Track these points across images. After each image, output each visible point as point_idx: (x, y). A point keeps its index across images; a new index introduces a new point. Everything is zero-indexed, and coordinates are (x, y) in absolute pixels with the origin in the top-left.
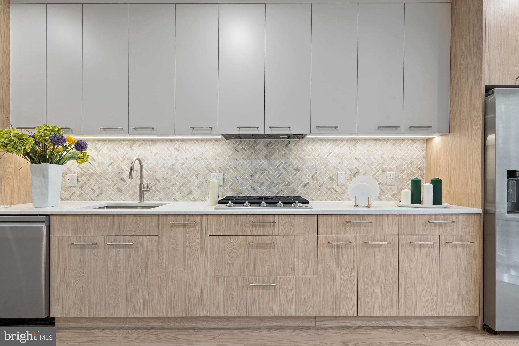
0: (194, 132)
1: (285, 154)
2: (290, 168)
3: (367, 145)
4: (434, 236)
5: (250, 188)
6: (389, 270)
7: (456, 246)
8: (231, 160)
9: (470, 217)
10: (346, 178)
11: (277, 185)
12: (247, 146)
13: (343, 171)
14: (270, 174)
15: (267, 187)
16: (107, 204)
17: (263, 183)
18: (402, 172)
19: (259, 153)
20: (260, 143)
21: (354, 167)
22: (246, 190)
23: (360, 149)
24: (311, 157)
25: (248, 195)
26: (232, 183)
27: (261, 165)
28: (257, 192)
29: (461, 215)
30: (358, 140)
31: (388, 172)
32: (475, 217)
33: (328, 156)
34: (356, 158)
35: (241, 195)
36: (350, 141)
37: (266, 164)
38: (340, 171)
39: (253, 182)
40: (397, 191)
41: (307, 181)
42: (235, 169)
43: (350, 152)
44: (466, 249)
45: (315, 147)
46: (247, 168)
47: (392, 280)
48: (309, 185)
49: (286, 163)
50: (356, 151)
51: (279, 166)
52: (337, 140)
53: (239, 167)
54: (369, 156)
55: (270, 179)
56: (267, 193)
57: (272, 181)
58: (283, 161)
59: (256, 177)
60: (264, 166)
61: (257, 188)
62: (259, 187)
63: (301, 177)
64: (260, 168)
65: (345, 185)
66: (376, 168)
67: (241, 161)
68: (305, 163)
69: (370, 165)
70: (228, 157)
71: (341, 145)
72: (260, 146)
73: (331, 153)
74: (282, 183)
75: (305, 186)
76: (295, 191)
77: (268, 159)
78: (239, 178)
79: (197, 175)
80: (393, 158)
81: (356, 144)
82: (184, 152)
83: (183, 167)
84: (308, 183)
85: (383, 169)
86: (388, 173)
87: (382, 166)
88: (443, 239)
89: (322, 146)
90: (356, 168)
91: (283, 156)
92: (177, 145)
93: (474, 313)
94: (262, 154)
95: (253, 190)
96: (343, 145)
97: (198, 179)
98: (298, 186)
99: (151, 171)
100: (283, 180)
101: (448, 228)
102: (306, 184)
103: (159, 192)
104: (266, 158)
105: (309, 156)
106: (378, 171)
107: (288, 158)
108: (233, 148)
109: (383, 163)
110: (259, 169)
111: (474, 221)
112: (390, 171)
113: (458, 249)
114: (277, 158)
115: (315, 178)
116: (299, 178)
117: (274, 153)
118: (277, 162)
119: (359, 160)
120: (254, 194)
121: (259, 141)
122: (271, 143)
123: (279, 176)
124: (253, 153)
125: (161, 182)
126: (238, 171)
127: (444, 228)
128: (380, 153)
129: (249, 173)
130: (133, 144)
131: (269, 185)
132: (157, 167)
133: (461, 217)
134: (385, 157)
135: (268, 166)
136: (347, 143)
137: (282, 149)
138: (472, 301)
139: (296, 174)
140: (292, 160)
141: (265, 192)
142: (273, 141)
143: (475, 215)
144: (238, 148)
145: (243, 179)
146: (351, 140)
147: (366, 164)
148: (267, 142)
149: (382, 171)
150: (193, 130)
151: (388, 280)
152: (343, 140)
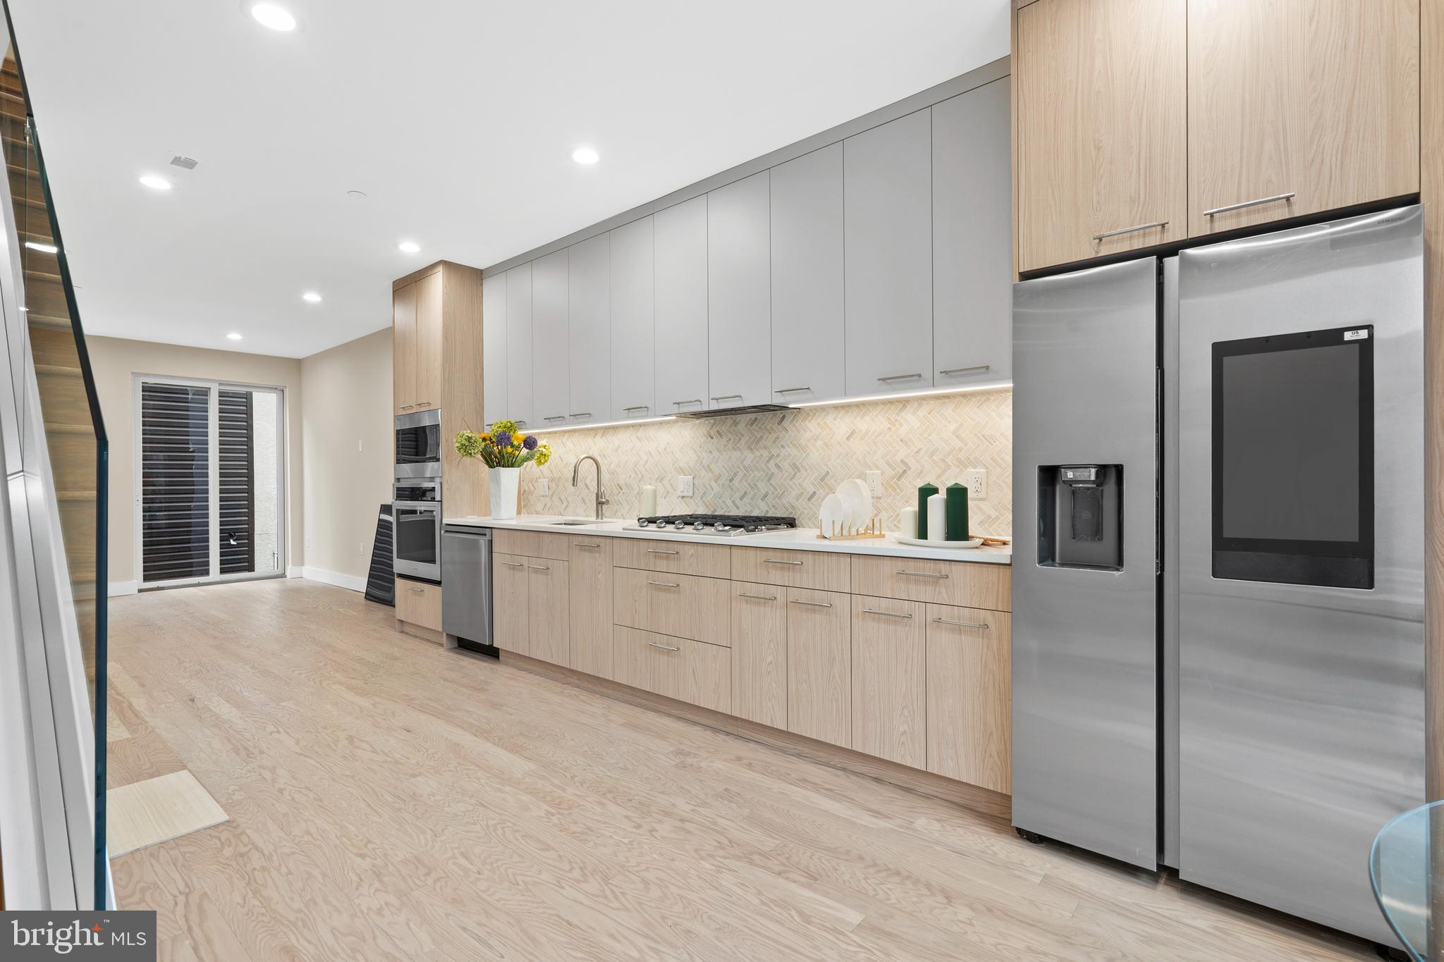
0: (630, 415)
1: (777, 438)
2: (786, 465)
3: (922, 412)
4: (915, 604)
5: (729, 502)
6: (834, 659)
7: (960, 630)
8: (703, 454)
9: (990, 569)
10: (883, 484)
11: (766, 496)
12: (723, 428)
13: (877, 467)
14: (755, 476)
15: (752, 499)
16: (565, 520)
17: (745, 493)
18: (1006, 468)
19: (740, 439)
20: (740, 420)
21: (899, 460)
22: (723, 505)
23: (911, 420)
24: (819, 443)
25: (726, 514)
26: (705, 493)
27: (743, 461)
28: (738, 508)
29: (968, 564)
30: (905, 402)
31: (971, 470)
32: (1001, 570)
33: (848, 439)
34: (901, 441)
35: (716, 514)
36: (889, 404)
37: (749, 456)
38: (871, 469)
39: (732, 490)
40: (993, 514)
41: (811, 490)
42: (709, 469)
43: (890, 429)
44: (981, 639)
45: (825, 422)
46: (724, 467)
47: (840, 677)
48: (815, 498)
49: (778, 455)
50: (901, 425)
51: (768, 461)
52: (864, 404)
53: (713, 465)
54: (929, 435)
55: (756, 485)
56: (751, 511)
57: (759, 490)
58: (775, 451)
59: (736, 482)
60: (747, 462)
61: (738, 502)
62: (741, 499)
63: (803, 481)
64: (741, 466)
65: (880, 498)
66: (944, 461)
67: (716, 454)
68: (808, 454)
69: (932, 455)
70: (698, 448)
71: (871, 414)
72: (741, 427)
73: (853, 432)
74: (773, 493)
75: (809, 500)
76: (793, 508)
77: (752, 450)
78: (713, 483)
79: (662, 479)
80: (983, 436)
81: (901, 410)
82: (647, 442)
83: (646, 466)
84: (815, 493)
85: (959, 461)
86: (973, 470)
87: (957, 455)
88: (933, 611)
89: (838, 419)
90: (902, 461)
91: (774, 442)
92: (640, 433)
93: (1002, 787)
94: (743, 441)
95: (732, 504)
96: (875, 414)
97: (664, 485)
98: (797, 500)
99: (613, 474)
100: (775, 488)
101: (943, 590)
102: (811, 496)
103: (622, 505)
104: (749, 448)
105: (816, 440)
106: (949, 467)
107: (783, 447)
108: (705, 432)
109: (960, 450)
110: (739, 468)
111: (999, 579)
112: (975, 467)
113: (963, 636)
114: (765, 448)
115: (826, 484)
116: (799, 484)
117: (762, 437)
118: (766, 454)
119: (907, 443)
120: (734, 512)
121: (739, 417)
122: (756, 419)
123: (769, 480)
124: (732, 438)
125: (624, 490)
126: (713, 473)
127: (933, 588)
128: (953, 427)
129: (727, 474)
130: (596, 434)
131: (755, 495)
132: (619, 466)
133: (969, 567)
134: (963, 436)
135: (752, 461)
136: (883, 409)
137: (772, 429)
138: (996, 758)
139: (794, 476)
140: (788, 450)
141: (749, 509)
142: (760, 415)
143: (1002, 567)
144: (712, 432)
145: (718, 485)
146: (891, 402)
147: (923, 451)
148: (751, 419)
149: (959, 466)
150: (679, 407)
151: (834, 677)
152: (875, 403)
